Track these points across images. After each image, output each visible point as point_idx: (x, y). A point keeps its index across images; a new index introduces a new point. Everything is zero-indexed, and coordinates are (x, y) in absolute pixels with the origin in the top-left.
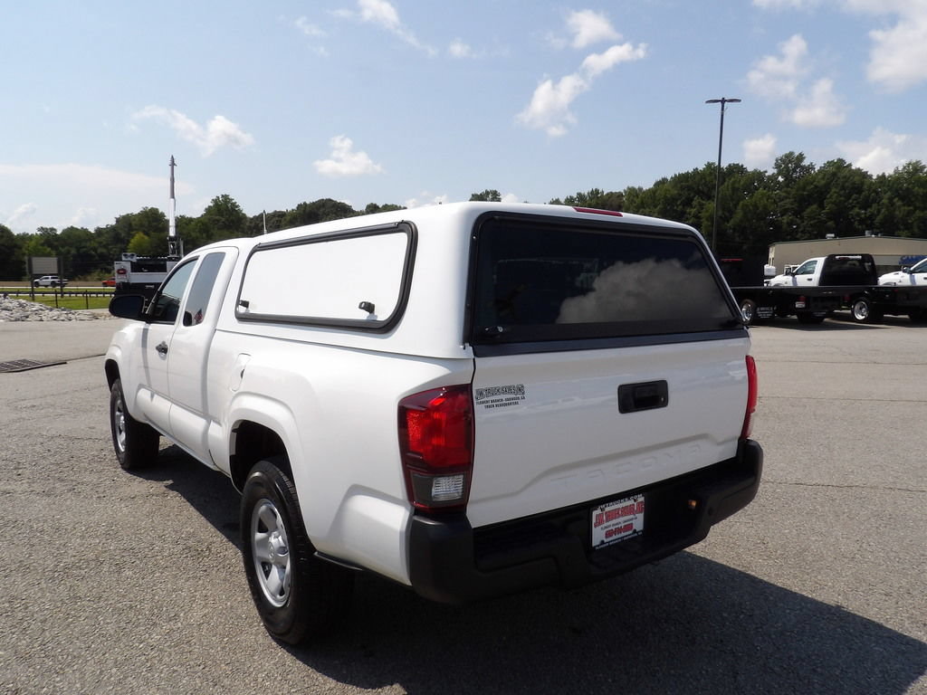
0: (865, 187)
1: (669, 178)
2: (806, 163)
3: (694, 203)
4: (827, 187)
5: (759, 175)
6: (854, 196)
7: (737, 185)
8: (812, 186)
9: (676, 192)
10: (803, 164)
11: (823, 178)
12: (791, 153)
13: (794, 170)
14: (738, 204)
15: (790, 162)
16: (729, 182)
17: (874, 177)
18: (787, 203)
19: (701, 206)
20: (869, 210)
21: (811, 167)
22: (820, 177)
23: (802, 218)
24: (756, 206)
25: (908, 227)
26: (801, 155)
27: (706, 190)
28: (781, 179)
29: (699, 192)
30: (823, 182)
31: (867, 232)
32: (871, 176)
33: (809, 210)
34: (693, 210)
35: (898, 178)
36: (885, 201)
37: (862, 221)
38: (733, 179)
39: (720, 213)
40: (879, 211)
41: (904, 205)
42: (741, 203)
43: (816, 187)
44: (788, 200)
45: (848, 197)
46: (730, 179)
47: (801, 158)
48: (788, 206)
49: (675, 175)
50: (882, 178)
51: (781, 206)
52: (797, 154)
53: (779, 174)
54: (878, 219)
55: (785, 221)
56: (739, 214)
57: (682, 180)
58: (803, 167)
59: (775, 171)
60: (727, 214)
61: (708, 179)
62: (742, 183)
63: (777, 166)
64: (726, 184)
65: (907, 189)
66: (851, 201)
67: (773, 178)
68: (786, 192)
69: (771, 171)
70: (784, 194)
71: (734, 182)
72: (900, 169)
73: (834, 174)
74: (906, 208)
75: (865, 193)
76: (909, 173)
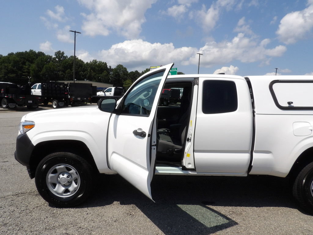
0: (83, 65)
1: (15, 53)
2: (65, 55)
3: (26, 64)
4: (72, 63)
5: (50, 57)
6: (80, 68)
7: (43, 60)
8: (68, 63)
9: (19, 59)
11: (71, 61)
12: (60, 51)
13: (61, 57)
14: (43, 66)
15: (60, 54)
16: (40, 58)
17: (85, 63)
18: (60, 68)
19: (30, 65)
20: (85, 73)
21: (66, 57)
22: (70, 60)
23: (65, 73)
24: (50, 68)
25: (95, 79)
27: (30, 59)
28: (57, 59)
29: (28, 60)
30: (71, 62)
31: (85, 79)
33: (67, 71)
34: (27, 67)
35: (92, 64)
36: (89, 70)
37: (83, 76)
38: (41, 57)
39: (37, 69)
40: (87, 73)
41: (94, 72)
42: (45, 66)
43: (69, 63)
44: (60, 67)
45: (79, 68)
46: (40, 57)
47: (63, 53)
48: (61, 69)
49: (17, 52)
50: (87, 63)
51: (58, 69)
53: (57, 57)
54: (87, 76)
55: (60, 74)
56: (44, 70)
57: (20, 54)
58: (64, 57)
59: (55, 56)
60: (40, 69)
61: (31, 56)
62: (45, 59)
63: (56, 55)
64: (38, 58)
65: (94, 67)
66: (79, 69)
67: (55, 59)
68: (60, 64)
69: (54, 56)
70: (59, 65)
71: (41, 59)
72: (92, 61)
74: (94, 73)
75: (83, 67)
76: (94, 63)
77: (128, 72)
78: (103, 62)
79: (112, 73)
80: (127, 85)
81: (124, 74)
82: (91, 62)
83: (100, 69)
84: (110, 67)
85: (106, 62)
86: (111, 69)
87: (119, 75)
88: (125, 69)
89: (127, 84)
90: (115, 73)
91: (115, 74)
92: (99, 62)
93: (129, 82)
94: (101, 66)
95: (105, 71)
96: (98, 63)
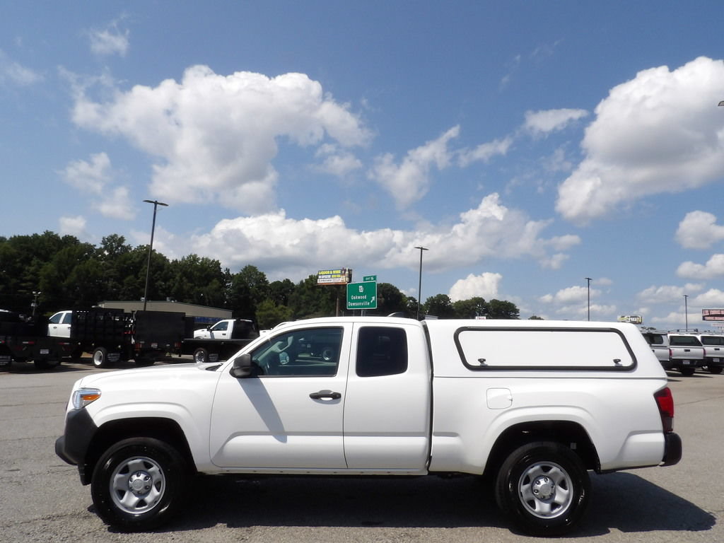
0: (166, 267)
1: (8, 238)
2: (125, 244)
3: (33, 262)
4: (141, 263)
5: (89, 248)
6: (159, 272)
7: (72, 253)
8: (130, 262)
9: (15, 251)
10: (123, 244)
11: (138, 257)
12: (116, 235)
13: (117, 248)
14: (73, 266)
15: (114, 241)
16: (66, 249)
17: (171, 261)
18: (112, 272)
19: (40, 266)
20: (168, 283)
21: (129, 248)
22: (136, 255)
23: (123, 284)
24: (88, 272)
25: (191, 297)
26: (122, 238)
27: (43, 252)
28: (106, 253)
29: (39, 255)
30: (138, 260)
31: (168, 298)
32: (168, 260)
33: (128, 279)
34: (32, 269)
35: (185, 264)
36: (177, 278)
37: (163, 290)
38: (69, 248)
39: (56, 273)
40: (174, 284)
41: (189, 282)
42: (76, 267)
43: (133, 262)
44: (112, 270)
45: (154, 272)
46: (66, 247)
47: (122, 239)
48: (113, 274)
49: (15, 237)
50: (175, 262)
51: (107, 273)
52: (119, 237)
53: (106, 248)
54: (174, 289)
55: (110, 285)
56: (73, 277)
57: (20, 241)
58: (123, 247)
59: (103, 246)
60: (63, 275)
61: (46, 244)
62: (77, 251)
63: (104, 243)
64: (63, 251)
65: (191, 272)
66: (156, 275)
67: (100, 251)
68: (111, 263)
69: (99, 246)
70: (109, 265)
71: (69, 251)
72: (186, 258)
73: (145, 255)
74: (190, 284)
75: (166, 271)
76: (191, 261)
77: (267, 282)
78: (212, 260)
79: (231, 283)
80: (265, 311)
81: (259, 288)
82: (183, 259)
83: (203, 275)
84: (228, 270)
85: (218, 261)
86: (228, 276)
87: (247, 288)
88: (263, 276)
89: (264, 308)
90: (238, 284)
91: (237, 287)
92: (203, 259)
93: (269, 304)
94: (206, 269)
95: (215, 280)
96: (200, 261)
